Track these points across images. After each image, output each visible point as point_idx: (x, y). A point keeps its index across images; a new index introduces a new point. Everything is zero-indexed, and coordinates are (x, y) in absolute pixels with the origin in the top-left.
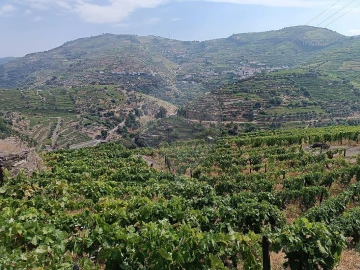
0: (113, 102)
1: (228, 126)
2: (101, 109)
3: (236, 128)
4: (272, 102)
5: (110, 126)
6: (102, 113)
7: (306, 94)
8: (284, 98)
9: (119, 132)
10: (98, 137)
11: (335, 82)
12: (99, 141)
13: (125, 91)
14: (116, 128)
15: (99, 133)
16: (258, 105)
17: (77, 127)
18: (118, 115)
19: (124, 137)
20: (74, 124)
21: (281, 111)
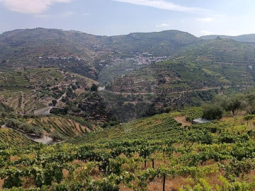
0: (56, 80)
1: (137, 96)
2: (49, 86)
3: (142, 97)
4: (161, 81)
5: (57, 97)
6: (50, 88)
7: (179, 76)
8: (167, 79)
9: (63, 100)
10: (50, 105)
11: (195, 69)
12: (51, 107)
13: (62, 72)
14: (61, 98)
15: (51, 102)
16: (153, 83)
17: (35, 98)
18: (60, 89)
19: (67, 104)
20: (33, 96)
21: (166, 86)
